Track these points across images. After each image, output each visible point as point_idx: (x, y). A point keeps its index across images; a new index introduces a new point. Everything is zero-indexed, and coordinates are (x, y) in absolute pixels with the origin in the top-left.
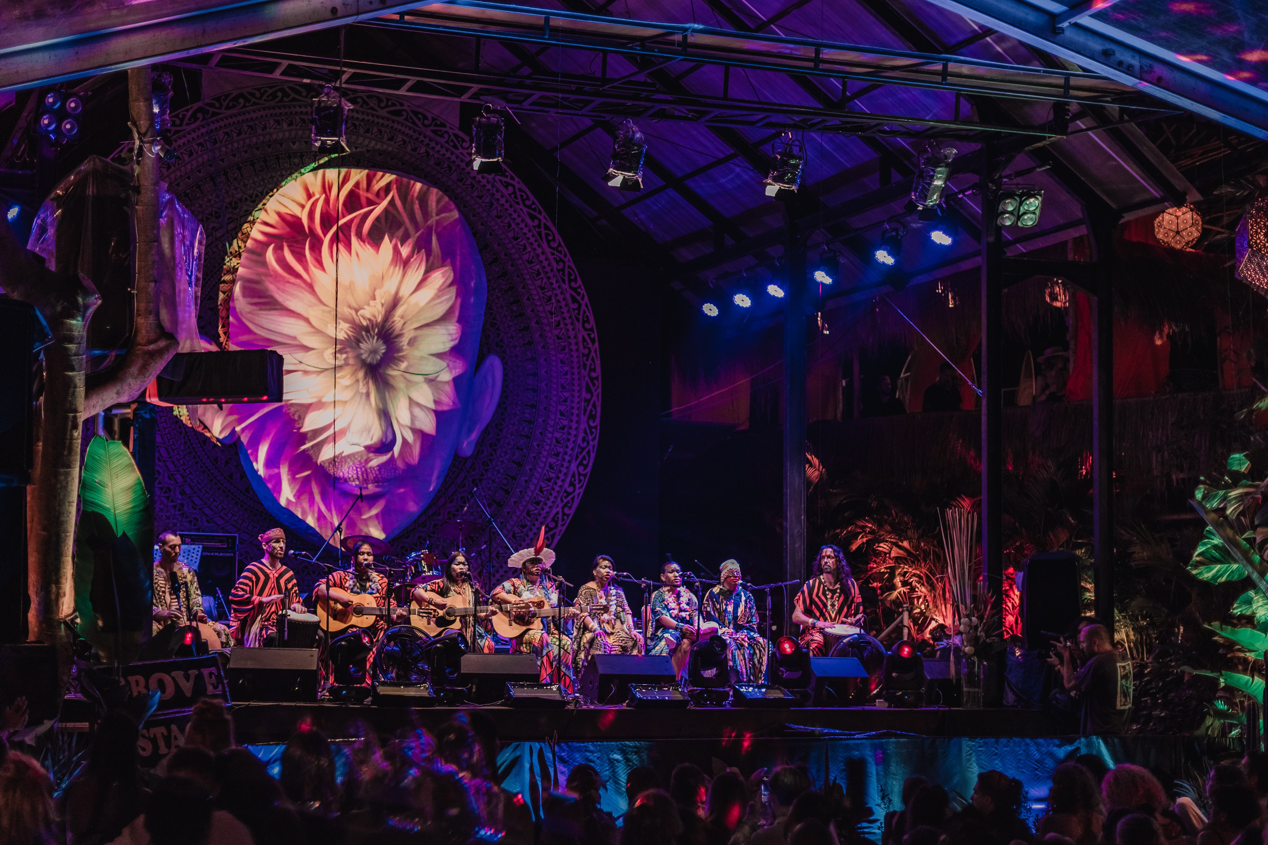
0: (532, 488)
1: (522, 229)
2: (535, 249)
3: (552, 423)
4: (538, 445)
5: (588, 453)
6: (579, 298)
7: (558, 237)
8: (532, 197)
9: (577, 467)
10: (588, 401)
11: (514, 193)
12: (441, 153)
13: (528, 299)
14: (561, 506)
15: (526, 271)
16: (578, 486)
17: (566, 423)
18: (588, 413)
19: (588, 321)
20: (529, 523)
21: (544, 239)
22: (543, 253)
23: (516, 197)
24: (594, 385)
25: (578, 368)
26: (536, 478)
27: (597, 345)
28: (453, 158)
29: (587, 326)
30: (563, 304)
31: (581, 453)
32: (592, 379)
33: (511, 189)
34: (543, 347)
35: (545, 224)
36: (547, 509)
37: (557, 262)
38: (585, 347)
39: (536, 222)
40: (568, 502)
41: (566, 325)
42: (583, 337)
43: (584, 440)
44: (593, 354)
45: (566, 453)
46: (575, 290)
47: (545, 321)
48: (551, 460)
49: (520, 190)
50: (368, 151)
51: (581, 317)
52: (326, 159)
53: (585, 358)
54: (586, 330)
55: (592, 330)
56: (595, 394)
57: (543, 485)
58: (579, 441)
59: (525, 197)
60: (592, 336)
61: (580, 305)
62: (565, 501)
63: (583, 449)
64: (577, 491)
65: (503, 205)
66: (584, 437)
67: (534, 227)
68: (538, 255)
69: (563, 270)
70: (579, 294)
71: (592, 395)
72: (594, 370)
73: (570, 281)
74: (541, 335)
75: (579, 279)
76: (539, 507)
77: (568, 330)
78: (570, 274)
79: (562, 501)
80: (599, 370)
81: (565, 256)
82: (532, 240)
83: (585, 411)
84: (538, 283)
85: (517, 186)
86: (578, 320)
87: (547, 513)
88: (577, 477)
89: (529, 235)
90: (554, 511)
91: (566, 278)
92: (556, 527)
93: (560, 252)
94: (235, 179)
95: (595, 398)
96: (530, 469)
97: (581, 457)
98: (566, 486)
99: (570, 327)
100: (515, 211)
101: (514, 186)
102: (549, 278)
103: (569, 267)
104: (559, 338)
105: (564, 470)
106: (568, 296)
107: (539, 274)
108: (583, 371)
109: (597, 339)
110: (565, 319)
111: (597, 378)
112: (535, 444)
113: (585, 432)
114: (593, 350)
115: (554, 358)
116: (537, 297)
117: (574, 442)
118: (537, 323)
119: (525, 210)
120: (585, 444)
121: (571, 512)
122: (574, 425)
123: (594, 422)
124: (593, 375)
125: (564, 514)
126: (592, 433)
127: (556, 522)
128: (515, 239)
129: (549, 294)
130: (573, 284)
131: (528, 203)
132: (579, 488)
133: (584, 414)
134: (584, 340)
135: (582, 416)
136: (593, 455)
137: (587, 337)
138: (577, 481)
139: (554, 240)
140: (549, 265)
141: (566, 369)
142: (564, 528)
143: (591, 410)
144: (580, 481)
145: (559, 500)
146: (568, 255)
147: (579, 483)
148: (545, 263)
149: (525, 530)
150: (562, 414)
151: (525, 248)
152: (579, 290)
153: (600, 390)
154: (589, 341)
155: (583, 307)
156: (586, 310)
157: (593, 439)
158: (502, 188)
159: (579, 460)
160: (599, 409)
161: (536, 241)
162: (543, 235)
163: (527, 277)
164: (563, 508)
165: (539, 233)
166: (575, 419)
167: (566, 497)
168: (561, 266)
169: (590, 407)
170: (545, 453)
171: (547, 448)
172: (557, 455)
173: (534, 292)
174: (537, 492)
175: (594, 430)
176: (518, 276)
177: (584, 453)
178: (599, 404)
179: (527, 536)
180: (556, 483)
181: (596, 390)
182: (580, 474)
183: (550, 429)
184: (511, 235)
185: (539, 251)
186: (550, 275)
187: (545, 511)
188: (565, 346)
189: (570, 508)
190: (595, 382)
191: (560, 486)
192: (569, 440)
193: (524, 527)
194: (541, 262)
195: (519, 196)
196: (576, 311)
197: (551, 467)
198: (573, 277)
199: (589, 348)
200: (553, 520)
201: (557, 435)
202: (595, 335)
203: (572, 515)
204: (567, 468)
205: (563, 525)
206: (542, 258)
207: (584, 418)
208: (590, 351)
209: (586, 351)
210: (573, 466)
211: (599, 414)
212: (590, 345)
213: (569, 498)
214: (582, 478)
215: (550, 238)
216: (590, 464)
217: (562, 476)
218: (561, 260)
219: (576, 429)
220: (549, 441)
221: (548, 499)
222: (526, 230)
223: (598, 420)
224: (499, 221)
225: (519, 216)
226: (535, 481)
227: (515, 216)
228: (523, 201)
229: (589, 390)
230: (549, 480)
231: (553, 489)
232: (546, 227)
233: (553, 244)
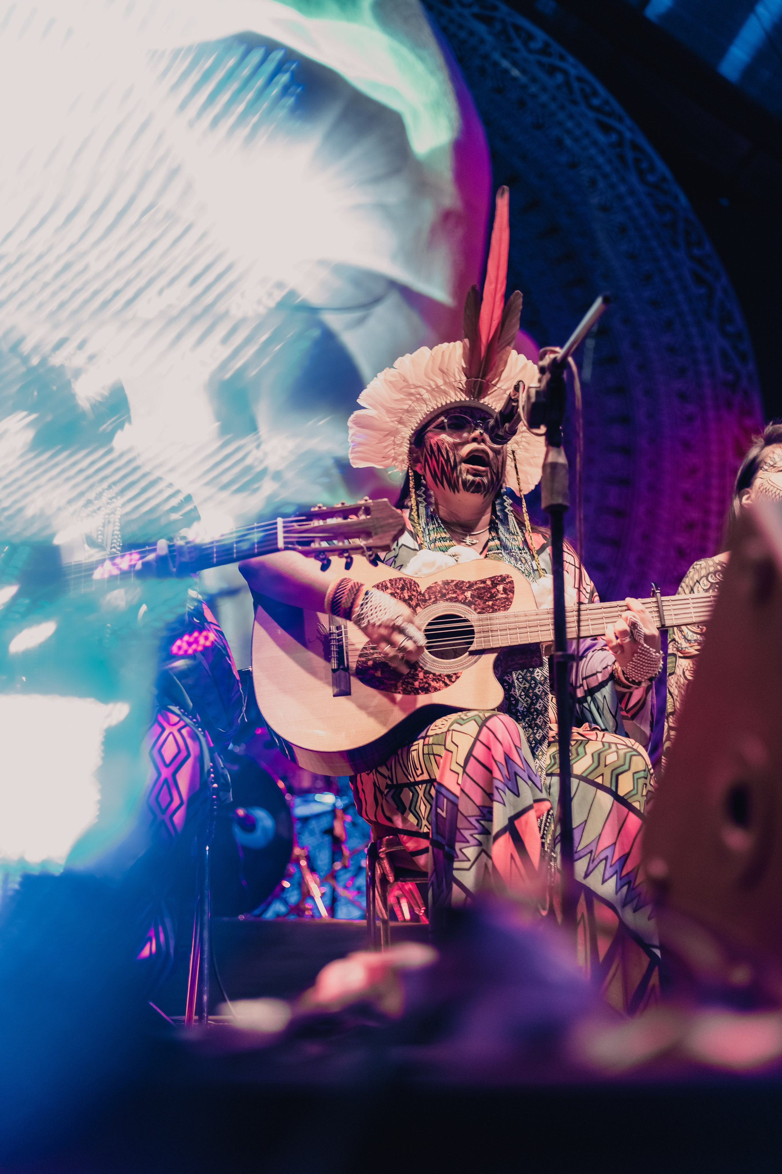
1: (585, 149)
2: (613, 186)
6: (709, 278)
7: (661, 167)
11: (567, 83)
21: (632, 167)
22: (630, 193)
23: (571, 92)
33: (559, 78)
35: (632, 141)
37: (661, 211)
38: (726, 370)
39: (614, 137)
49: (580, 79)
55: (739, 336)
59: (588, 92)
61: (712, 289)
65: (546, 106)
67: (611, 146)
68: (620, 197)
70: (708, 270)
77: (690, 336)
81: (677, 199)
82: (608, 169)
85: (573, 72)
86: (709, 317)
89: (601, 160)
91: (680, 239)
93: (666, 192)
100: (571, 116)
101: (565, 72)
102: (645, 239)
103: (686, 220)
107: (623, 230)
110: (681, 314)
119: (591, 114)
128: (573, 165)
130: (695, 252)
131: (596, 102)
134: (725, 355)
137: (729, 350)
139: (652, 169)
140: (643, 214)
146: (683, 198)
148: (636, 211)
151: (593, 183)
152: (708, 262)
154: (733, 356)
155: (719, 294)
156: (725, 299)
158: (541, 75)
161: (616, 171)
162: (630, 161)
163: (602, 235)
165: (622, 158)
168: (669, 217)
185: (622, 189)
195: (577, 90)
199: (736, 373)
206: (630, 201)
208: (738, 377)
209: (730, 378)
215: (644, 165)
225: (578, 125)
228: (586, 98)
232: (635, 147)
233: (651, 178)
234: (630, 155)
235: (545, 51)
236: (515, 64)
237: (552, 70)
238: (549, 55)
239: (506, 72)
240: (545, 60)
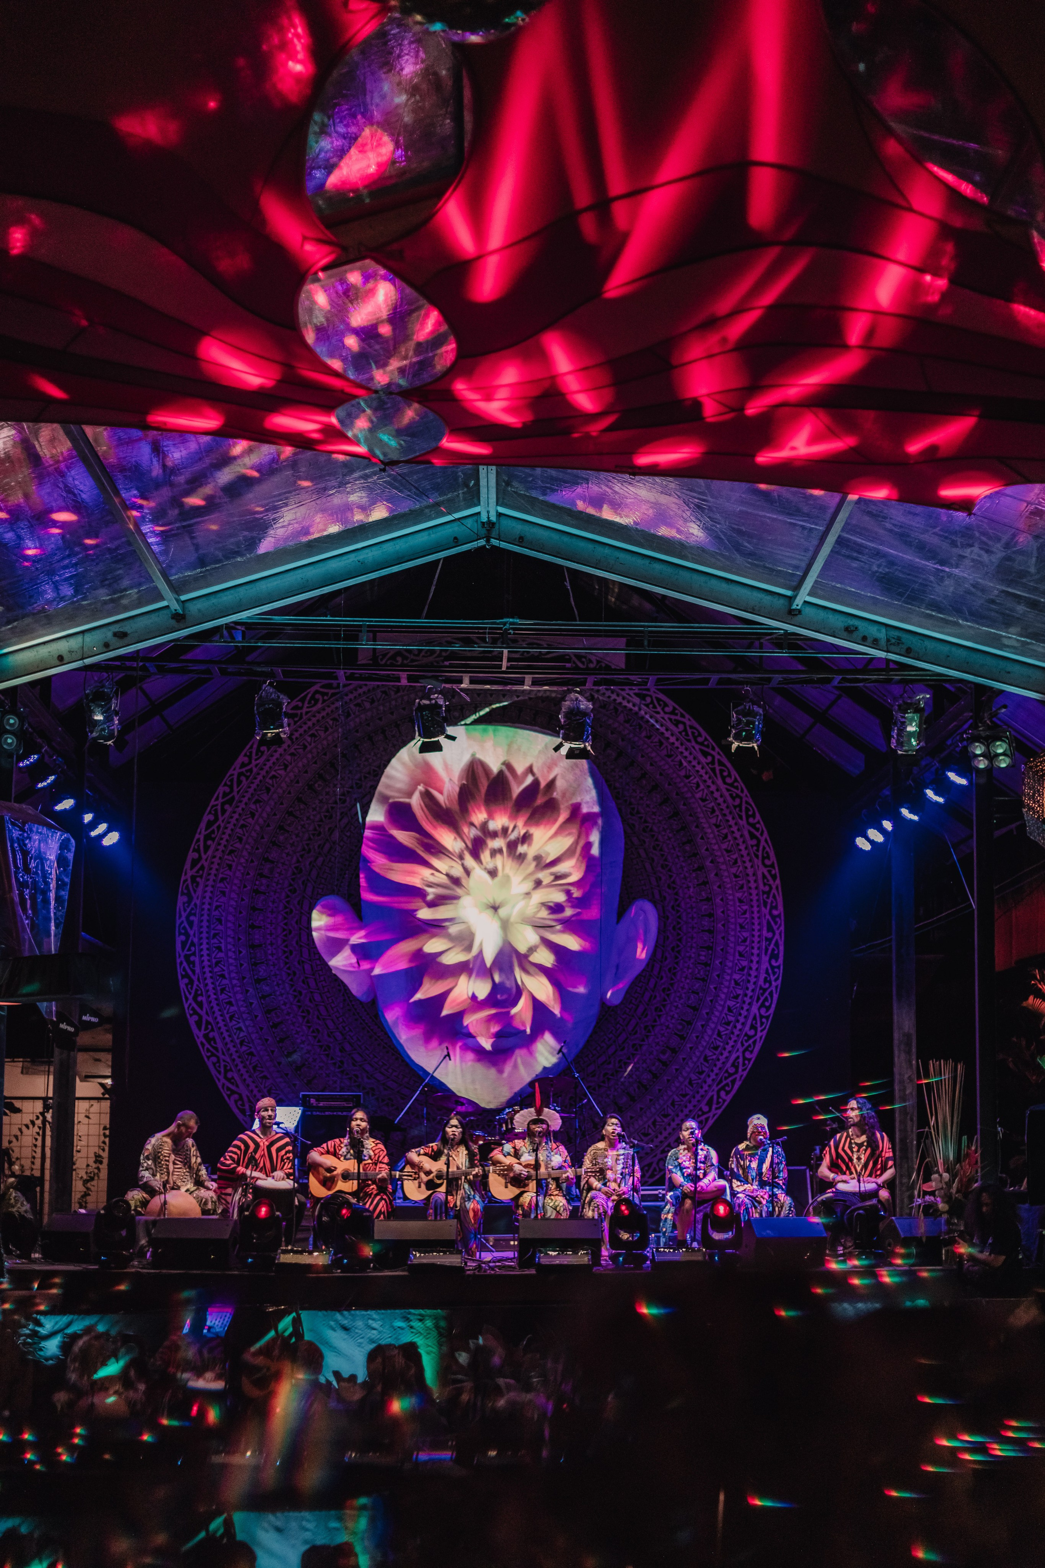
0: (709, 1032)
1: (694, 766)
2: (709, 787)
3: (730, 964)
4: (715, 988)
5: (771, 994)
6: (758, 834)
7: (734, 773)
8: (704, 733)
9: (759, 1009)
10: (769, 940)
11: (685, 730)
12: (607, 695)
13: (702, 838)
14: (741, 1050)
15: (699, 810)
16: (759, 1029)
17: (745, 963)
18: (769, 952)
19: (768, 857)
20: (707, 1070)
21: (719, 775)
22: (717, 790)
23: (687, 735)
24: (776, 923)
25: (758, 906)
26: (713, 1022)
27: (778, 881)
28: (619, 700)
29: (767, 862)
30: (740, 841)
31: (762, 994)
32: (774, 917)
33: (681, 727)
34: (719, 887)
35: (719, 760)
36: (726, 1054)
37: (733, 798)
38: (765, 884)
39: (710, 759)
40: (750, 1046)
41: (744, 862)
42: (763, 873)
43: (765, 980)
44: (774, 891)
45: (746, 995)
46: (753, 825)
47: (721, 860)
48: (729, 1003)
49: (691, 727)
50: (530, 699)
51: (760, 853)
52: (487, 710)
53: (765, 896)
54: (765, 866)
55: (772, 866)
56: (777, 932)
57: (722, 1029)
58: (761, 982)
59: (696, 734)
60: (773, 872)
61: (759, 841)
62: (746, 1044)
63: (765, 990)
64: (759, 1034)
65: (673, 743)
66: (766, 978)
67: (707, 764)
68: (712, 793)
69: (740, 806)
70: (757, 830)
71: (774, 934)
72: (776, 908)
73: (748, 817)
74: (716, 875)
75: (757, 815)
76: (717, 1053)
77: (746, 868)
78: (747, 810)
79: (743, 1045)
80: (781, 908)
81: (742, 791)
82: (706, 777)
83: (767, 949)
84: (713, 821)
85: (688, 723)
86: (757, 856)
87: (727, 1058)
88: (758, 1020)
89: (702, 772)
90: (734, 1056)
91: (743, 814)
92: (736, 1072)
93: (737, 788)
94: (393, 736)
95: (777, 936)
96: (707, 1013)
97: (762, 999)
98: (747, 1028)
99: (748, 865)
100: (686, 749)
101: (684, 724)
102: (725, 815)
103: (747, 803)
104: (736, 876)
105: (744, 1013)
106: (746, 833)
107: (713, 811)
108: (763, 909)
109: (778, 875)
110: (742, 856)
111: (779, 916)
112: (712, 987)
113: (767, 972)
114: (774, 887)
115: (731, 897)
116: (711, 836)
117: (755, 983)
118: (712, 862)
119: (697, 747)
120: (767, 985)
121: (753, 1056)
122: (754, 966)
123: (777, 961)
124: (775, 913)
125: (745, 1058)
126: (774, 973)
127: (737, 1068)
128: (687, 777)
129: (725, 831)
130: (751, 820)
131: (700, 739)
132: (761, 1031)
133: (766, 954)
134: (764, 877)
135: (763, 956)
136: (775, 997)
137: (766, 874)
138: (759, 1024)
139: (729, 775)
140: (724, 802)
141: (745, 907)
142: (745, 1073)
143: (773, 950)
144: (762, 1024)
145: (739, 1044)
146: (745, 790)
147: (761, 1026)
148: (720, 800)
149: (702, 1077)
150: (741, 954)
151: (698, 786)
152: (758, 826)
153: (782, 928)
154: (769, 877)
155: (763, 843)
156: (766, 846)
157: (776, 980)
158: (672, 727)
159: (761, 1001)
160: (781, 948)
161: (710, 778)
162: (718, 772)
163: (701, 815)
164: (744, 1052)
165: (713, 770)
166: (755, 959)
167: (747, 1041)
168: (738, 801)
169: (772, 945)
170: (723, 996)
171: (725, 990)
172: (736, 997)
173: (709, 831)
174: (715, 1036)
175: (776, 970)
176: (691, 815)
177: (767, 994)
178: (781, 943)
179: (705, 1082)
180: (735, 1027)
181: (778, 929)
182: (761, 1017)
183: (729, 971)
184: (683, 773)
185: (713, 788)
186: (727, 812)
187: (724, 1056)
188: (743, 885)
189: (751, 1052)
190: (778, 919)
191: (740, 1030)
192: (749, 981)
193: (701, 1073)
194: (716, 799)
195: (690, 733)
196: (755, 848)
197: (730, 1010)
198: (750, 813)
199: (770, 886)
200: (733, 1065)
201: (736, 977)
202: (774, 871)
203: (753, 1060)
204: (747, 1010)
205: (743, 1070)
206: (717, 794)
207: (765, 959)
208: (771, 888)
209: (767, 889)
210: (754, 1009)
211: (781, 954)
212: (771, 882)
213: (751, 1042)
214: (764, 1020)
215: (725, 774)
216: (773, 1006)
217: (742, 1019)
218: (738, 796)
219: (757, 969)
220: (727, 984)
221: (728, 1044)
222: (698, 768)
223: (781, 960)
224: (669, 760)
225: (691, 754)
226: (713, 1026)
227: (686, 754)
228: (695, 738)
229: (770, 929)
230: (728, 1023)
231: (733, 1033)
232: (721, 763)
233: (729, 780)
234: (717, 768)
235: (673, 712)
236: (657, 721)
237: (677, 723)
238: (677, 715)
239: (653, 725)
240: (673, 717)
